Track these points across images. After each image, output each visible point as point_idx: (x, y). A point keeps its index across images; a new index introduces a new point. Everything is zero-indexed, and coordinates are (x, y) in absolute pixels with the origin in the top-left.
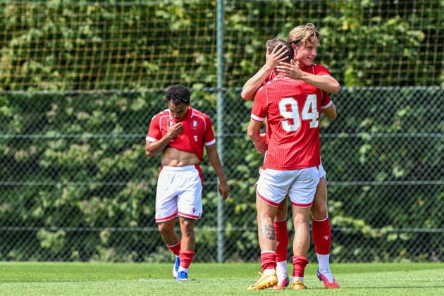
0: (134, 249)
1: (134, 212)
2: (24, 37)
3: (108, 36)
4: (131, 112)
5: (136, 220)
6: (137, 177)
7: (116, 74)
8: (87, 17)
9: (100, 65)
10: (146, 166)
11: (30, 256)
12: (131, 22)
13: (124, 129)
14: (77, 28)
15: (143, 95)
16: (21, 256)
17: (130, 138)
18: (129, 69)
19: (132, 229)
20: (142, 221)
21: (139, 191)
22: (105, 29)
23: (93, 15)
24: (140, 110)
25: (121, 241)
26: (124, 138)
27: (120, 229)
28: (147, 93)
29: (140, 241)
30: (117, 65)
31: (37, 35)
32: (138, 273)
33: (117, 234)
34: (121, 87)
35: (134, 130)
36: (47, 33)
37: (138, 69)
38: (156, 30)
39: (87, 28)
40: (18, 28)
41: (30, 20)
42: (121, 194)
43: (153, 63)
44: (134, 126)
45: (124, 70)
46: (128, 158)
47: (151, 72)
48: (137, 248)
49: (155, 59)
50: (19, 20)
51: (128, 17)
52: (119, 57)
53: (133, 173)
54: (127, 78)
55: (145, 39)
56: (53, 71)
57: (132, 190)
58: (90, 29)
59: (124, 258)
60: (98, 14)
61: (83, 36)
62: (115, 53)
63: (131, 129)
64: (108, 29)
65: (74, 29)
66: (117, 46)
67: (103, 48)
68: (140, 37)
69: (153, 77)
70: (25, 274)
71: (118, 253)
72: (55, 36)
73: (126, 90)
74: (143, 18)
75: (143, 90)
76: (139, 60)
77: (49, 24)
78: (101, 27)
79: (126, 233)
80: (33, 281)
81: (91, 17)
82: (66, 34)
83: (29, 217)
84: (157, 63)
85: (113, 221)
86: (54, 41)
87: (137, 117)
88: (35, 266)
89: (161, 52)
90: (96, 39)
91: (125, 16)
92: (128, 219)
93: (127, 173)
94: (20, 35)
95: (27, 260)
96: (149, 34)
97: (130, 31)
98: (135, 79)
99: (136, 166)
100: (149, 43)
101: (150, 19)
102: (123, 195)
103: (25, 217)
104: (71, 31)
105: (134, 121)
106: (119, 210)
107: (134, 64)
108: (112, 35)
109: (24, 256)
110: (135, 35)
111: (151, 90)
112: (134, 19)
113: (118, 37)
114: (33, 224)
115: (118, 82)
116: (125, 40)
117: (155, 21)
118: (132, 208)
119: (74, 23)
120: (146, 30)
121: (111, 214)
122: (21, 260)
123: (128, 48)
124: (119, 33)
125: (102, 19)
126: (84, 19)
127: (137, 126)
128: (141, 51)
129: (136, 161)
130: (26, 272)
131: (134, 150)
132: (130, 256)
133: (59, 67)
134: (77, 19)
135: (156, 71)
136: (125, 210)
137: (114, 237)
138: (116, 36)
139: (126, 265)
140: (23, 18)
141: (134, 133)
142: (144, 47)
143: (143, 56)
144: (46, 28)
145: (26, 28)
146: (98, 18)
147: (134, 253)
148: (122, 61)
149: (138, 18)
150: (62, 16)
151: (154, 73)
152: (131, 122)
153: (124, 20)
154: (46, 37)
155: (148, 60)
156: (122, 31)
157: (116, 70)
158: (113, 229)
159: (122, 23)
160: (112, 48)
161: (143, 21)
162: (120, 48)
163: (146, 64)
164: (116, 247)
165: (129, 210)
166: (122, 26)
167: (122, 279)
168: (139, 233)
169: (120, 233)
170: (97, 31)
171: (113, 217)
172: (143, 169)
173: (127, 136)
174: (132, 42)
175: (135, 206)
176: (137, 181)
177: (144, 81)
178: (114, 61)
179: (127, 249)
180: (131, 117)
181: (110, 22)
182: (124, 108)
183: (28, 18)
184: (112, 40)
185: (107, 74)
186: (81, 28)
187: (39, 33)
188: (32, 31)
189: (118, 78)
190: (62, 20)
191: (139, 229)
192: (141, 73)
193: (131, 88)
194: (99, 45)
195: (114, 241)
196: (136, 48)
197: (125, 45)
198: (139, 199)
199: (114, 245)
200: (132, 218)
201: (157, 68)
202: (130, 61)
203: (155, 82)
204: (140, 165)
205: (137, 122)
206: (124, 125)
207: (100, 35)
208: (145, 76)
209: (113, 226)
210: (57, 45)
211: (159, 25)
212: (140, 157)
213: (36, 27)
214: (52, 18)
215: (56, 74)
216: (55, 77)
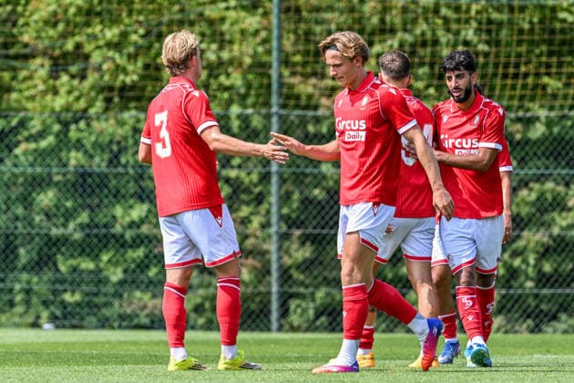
0: (528, 317)
1: (530, 270)
2: (389, 42)
3: (498, 44)
4: (528, 141)
5: (532, 279)
6: (534, 225)
7: (507, 93)
8: (470, 18)
9: (487, 80)
10: (546, 210)
11: (396, 326)
12: (526, 26)
13: (519, 163)
14: (457, 33)
15: (543, 119)
16: (384, 326)
17: (526, 174)
18: (524, 87)
19: (527, 291)
20: (540, 281)
21: (537, 243)
22: (494, 35)
23: (479, 17)
24: (538, 139)
25: (513, 306)
26: (517, 174)
27: (512, 291)
28: (547, 117)
29: (537, 306)
30: (509, 82)
31: (406, 41)
32: (533, 347)
33: (508, 297)
34: (514, 109)
35: (531, 164)
36: (420, 39)
37: (535, 87)
38: (558, 37)
39: (471, 32)
40: (383, 31)
41: (398, 21)
42: (515, 246)
43: (555, 79)
44: (531, 159)
45: (519, 86)
46: (523, 200)
47: (553, 90)
48: (533, 315)
49: (557, 73)
50: (382, 21)
51: (524, 19)
52: (511, 70)
53: (530, 220)
54: (522, 98)
55: (544, 48)
56: (427, 87)
57: (528, 242)
58: (475, 34)
59: (517, 328)
60: (485, 15)
61: (466, 43)
62: (506, 66)
63: (526, 164)
64: (497, 34)
65: (454, 34)
66: (509, 56)
67: (492, 59)
68: (538, 46)
69: (554, 96)
70: (388, 350)
71: (509, 322)
72: (430, 43)
73: (521, 114)
74: (541, 22)
75: (543, 113)
76: (537, 75)
77: (422, 27)
78: (489, 32)
79: (520, 296)
80: (399, 359)
81: (476, 20)
82: (443, 40)
83: (396, 275)
84: (560, 79)
85: (503, 281)
86: (429, 50)
87: (535, 149)
88: (402, 339)
89: (565, 65)
90: (482, 47)
91: (519, 18)
92: (522, 278)
93: (522, 220)
94: (384, 41)
95: (391, 331)
96: (550, 43)
97: (525, 37)
98: (533, 99)
99: (533, 210)
100: (550, 54)
101: (551, 23)
102: (517, 248)
103: (390, 276)
104: (450, 36)
105: (531, 153)
106: (511, 266)
107: (530, 80)
108: (503, 43)
109: (388, 326)
110: (532, 43)
111: (553, 114)
112: (531, 22)
113: (511, 45)
114: (400, 285)
115: (510, 103)
116: (519, 49)
117: (558, 26)
118: (528, 265)
119: (454, 26)
120: (546, 36)
121: (502, 271)
122: (384, 331)
123: (523, 60)
124: (512, 40)
125: (490, 22)
126: (467, 21)
127: (535, 159)
128: (540, 64)
129: (533, 204)
130: (389, 346)
131: (531, 190)
132: (525, 326)
133: (435, 82)
134: (458, 21)
135: (558, 89)
136: (519, 267)
137: (504, 301)
138: (508, 44)
139: (518, 336)
140: (388, 18)
141: (530, 168)
142: (544, 59)
143: (543, 70)
144: (418, 32)
145: (393, 31)
146: (484, 21)
147: (530, 322)
148: (516, 76)
149: (535, 20)
150: (439, 17)
151: (556, 91)
152: (527, 154)
153: (518, 24)
154: (419, 43)
155: (548, 74)
156: (515, 38)
157: (508, 87)
158: (503, 292)
159: (516, 27)
160: (503, 60)
161: (542, 26)
162: (513, 60)
163: (546, 80)
164: (506, 315)
165: (524, 267)
166: (516, 32)
167: (514, 354)
168: (536, 296)
169: (512, 296)
170: (484, 37)
171: (503, 276)
172: (542, 215)
173: (522, 172)
174: (529, 52)
175: (532, 261)
176: (534, 230)
177: (543, 102)
178: (505, 76)
179: (521, 316)
180: (527, 148)
181: (500, 24)
182: (518, 137)
183: (395, 18)
184: (503, 49)
185: (497, 92)
186: (463, 33)
187: (409, 38)
188: (400, 35)
189: (511, 98)
190: (439, 22)
191: (536, 291)
192: (539, 92)
193: (528, 110)
194: (486, 55)
195: (504, 307)
196: (534, 59)
197: (519, 55)
198: (537, 252)
199: (505, 311)
200: (527, 277)
201: (560, 85)
202: (526, 75)
203: (557, 104)
204: (538, 210)
205: (535, 154)
206: (519, 158)
207: (488, 43)
208: (544, 95)
209: (503, 287)
210: (433, 55)
211: (563, 31)
212: (538, 199)
213: (405, 30)
214: (426, 20)
215: (432, 91)
216: (430, 96)
